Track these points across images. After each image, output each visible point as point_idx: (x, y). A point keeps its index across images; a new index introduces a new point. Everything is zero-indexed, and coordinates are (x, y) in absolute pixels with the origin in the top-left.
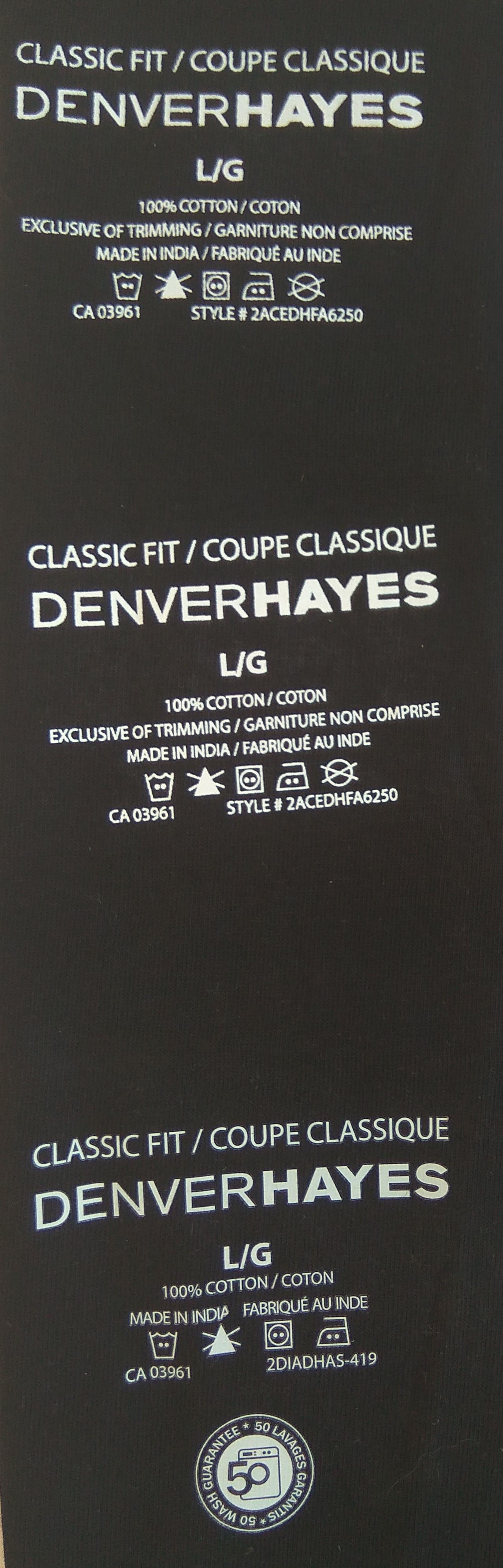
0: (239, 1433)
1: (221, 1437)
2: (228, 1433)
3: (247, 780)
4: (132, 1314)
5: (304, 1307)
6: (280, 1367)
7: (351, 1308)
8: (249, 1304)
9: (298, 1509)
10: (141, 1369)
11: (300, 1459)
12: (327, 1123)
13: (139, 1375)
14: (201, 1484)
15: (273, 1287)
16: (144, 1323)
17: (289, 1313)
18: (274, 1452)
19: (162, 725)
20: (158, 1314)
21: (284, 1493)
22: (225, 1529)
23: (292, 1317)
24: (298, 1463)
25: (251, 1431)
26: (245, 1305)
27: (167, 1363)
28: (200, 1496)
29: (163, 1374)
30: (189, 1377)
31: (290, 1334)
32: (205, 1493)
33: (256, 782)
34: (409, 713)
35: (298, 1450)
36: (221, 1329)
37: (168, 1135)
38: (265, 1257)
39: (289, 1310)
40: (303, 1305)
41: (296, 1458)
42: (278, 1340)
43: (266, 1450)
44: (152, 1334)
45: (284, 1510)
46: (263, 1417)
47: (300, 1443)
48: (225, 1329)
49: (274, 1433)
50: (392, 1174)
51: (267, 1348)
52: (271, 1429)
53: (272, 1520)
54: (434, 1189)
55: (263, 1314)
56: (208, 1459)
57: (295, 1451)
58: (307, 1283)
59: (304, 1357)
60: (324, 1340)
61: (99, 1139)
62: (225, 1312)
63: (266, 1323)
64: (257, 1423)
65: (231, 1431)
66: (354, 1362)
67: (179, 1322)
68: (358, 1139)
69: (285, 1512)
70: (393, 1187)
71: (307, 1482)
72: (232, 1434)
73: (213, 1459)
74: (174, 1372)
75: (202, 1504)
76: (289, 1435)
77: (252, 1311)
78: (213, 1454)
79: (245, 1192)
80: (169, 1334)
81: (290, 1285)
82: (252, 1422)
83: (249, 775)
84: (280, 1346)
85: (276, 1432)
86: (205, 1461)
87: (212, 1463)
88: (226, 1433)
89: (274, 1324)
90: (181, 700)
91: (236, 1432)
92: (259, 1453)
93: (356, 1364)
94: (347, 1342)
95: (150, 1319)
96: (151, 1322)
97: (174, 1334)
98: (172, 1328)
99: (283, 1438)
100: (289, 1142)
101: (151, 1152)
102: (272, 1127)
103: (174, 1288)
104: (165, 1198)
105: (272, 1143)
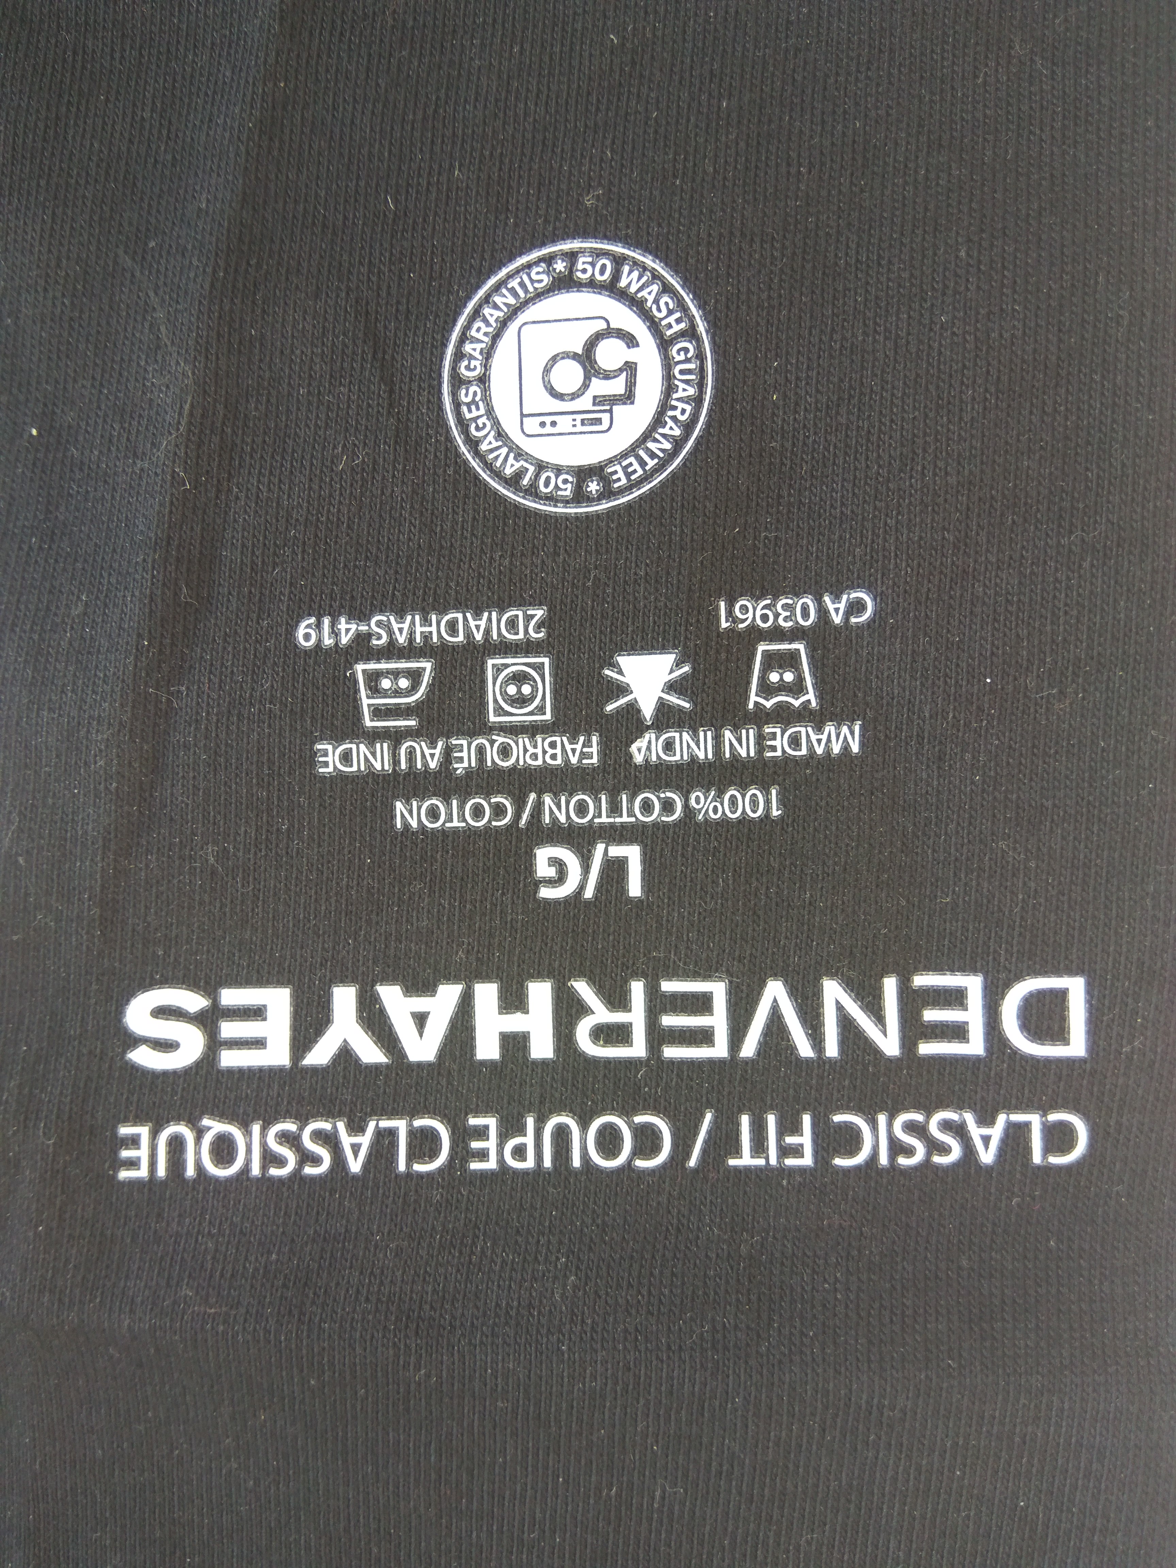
0: (610, 470)
1: (651, 463)
2: (635, 471)
4: (855, 748)
5: (461, 751)
6: (517, 616)
7: (354, 746)
8: (584, 761)
10: (837, 619)
12: (402, 1167)
13: (842, 606)
14: (700, 356)
15: (533, 796)
16: (827, 729)
17: (494, 737)
18: (532, 425)
20: (794, 750)
21: (511, 333)
22: (647, 250)
23: (486, 729)
24: (477, 399)
25: (583, 474)
26: (595, 760)
27: (776, 634)
28: (702, 330)
29: (786, 607)
30: (722, 604)
31: (493, 691)
32: (691, 333)
36: (648, 710)
37: (767, 1159)
38: (550, 865)
39: (496, 745)
40: (465, 754)
42: (519, 678)
43: (548, 429)
44: (809, 701)
45: (513, 292)
46: (556, 506)
47: (473, 444)
48: (639, 711)
50: (259, 1043)
51: (546, 661)
52: (537, 476)
53: (541, 270)
54: (162, 1012)
55: (553, 739)
57: (484, 425)
58: (455, 802)
59: (461, 638)
60: (415, 676)
61: (929, 1154)
62: (639, 750)
63: (548, 716)
64: (568, 493)
65: (628, 475)
66: (348, 626)
67: (744, 732)
68: (335, 1127)
69: (509, 286)
70: (257, 1013)
71: (459, 355)
72: (625, 469)
73: (670, 413)
74: (759, 613)
76: (498, 464)
77: (578, 747)
78: (670, 423)
79: (593, 1013)
80: (768, 704)
81: (493, 800)
82: (580, 496)
84: (517, 664)
85: (527, 470)
86: (688, 408)
87: (674, 403)
88: (640, 472)
89: (531, 713)
91: (616, 472)
92: (565, 423)
93: (343, 620)
94: (364, 671)
95: (814, 737)
96: (810, 729)
97: (756, 703)
98: (761, 717)
99: (512, 455)
100: (491, 1122)
101: (806, 1120)
102: (530, 1163)
103: (754, 812)
104: (776, 1015)
105: (530, 1122)
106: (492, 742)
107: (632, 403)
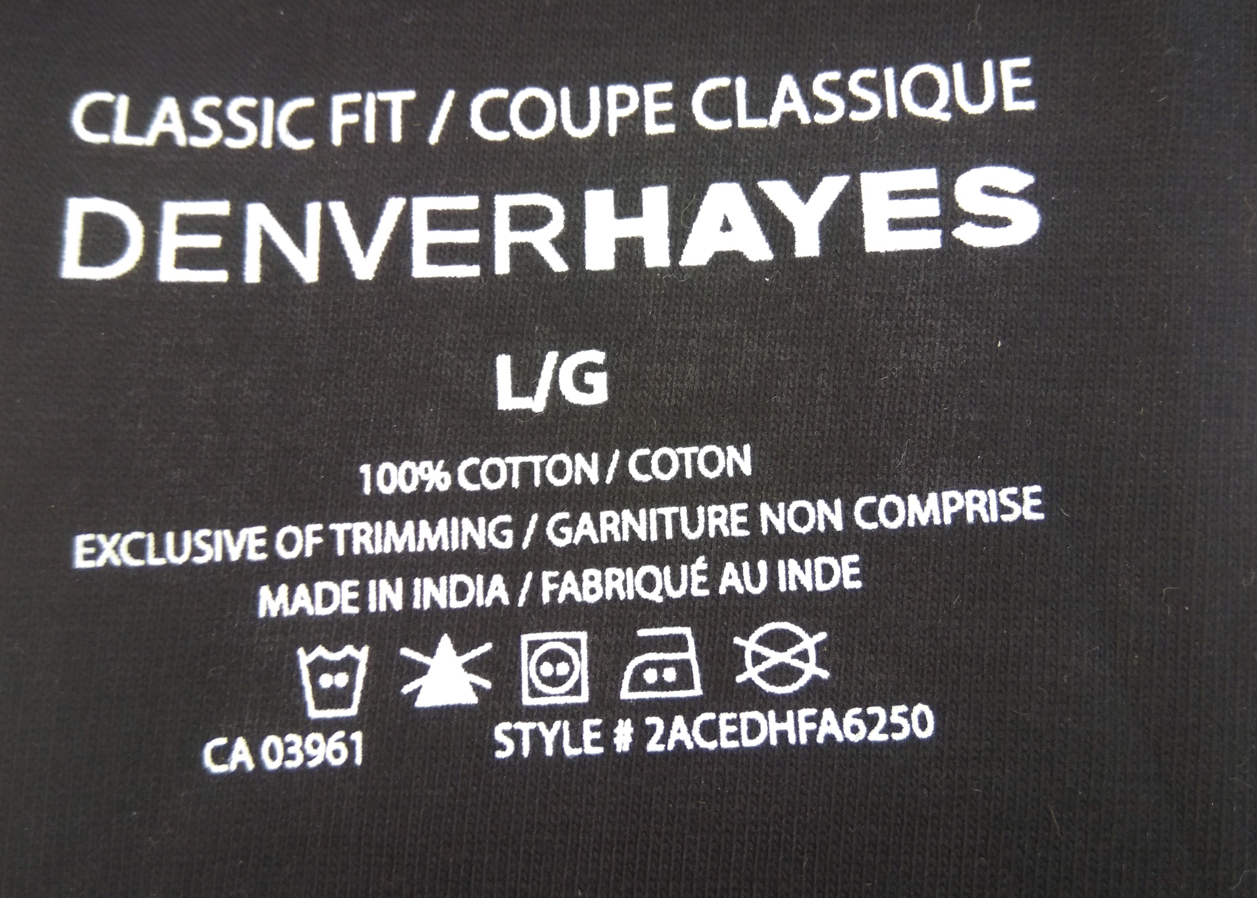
3: (547, 669)
19: (347, 526)
33: (570, 673)
34: (963, 511)
90: (398, 465)
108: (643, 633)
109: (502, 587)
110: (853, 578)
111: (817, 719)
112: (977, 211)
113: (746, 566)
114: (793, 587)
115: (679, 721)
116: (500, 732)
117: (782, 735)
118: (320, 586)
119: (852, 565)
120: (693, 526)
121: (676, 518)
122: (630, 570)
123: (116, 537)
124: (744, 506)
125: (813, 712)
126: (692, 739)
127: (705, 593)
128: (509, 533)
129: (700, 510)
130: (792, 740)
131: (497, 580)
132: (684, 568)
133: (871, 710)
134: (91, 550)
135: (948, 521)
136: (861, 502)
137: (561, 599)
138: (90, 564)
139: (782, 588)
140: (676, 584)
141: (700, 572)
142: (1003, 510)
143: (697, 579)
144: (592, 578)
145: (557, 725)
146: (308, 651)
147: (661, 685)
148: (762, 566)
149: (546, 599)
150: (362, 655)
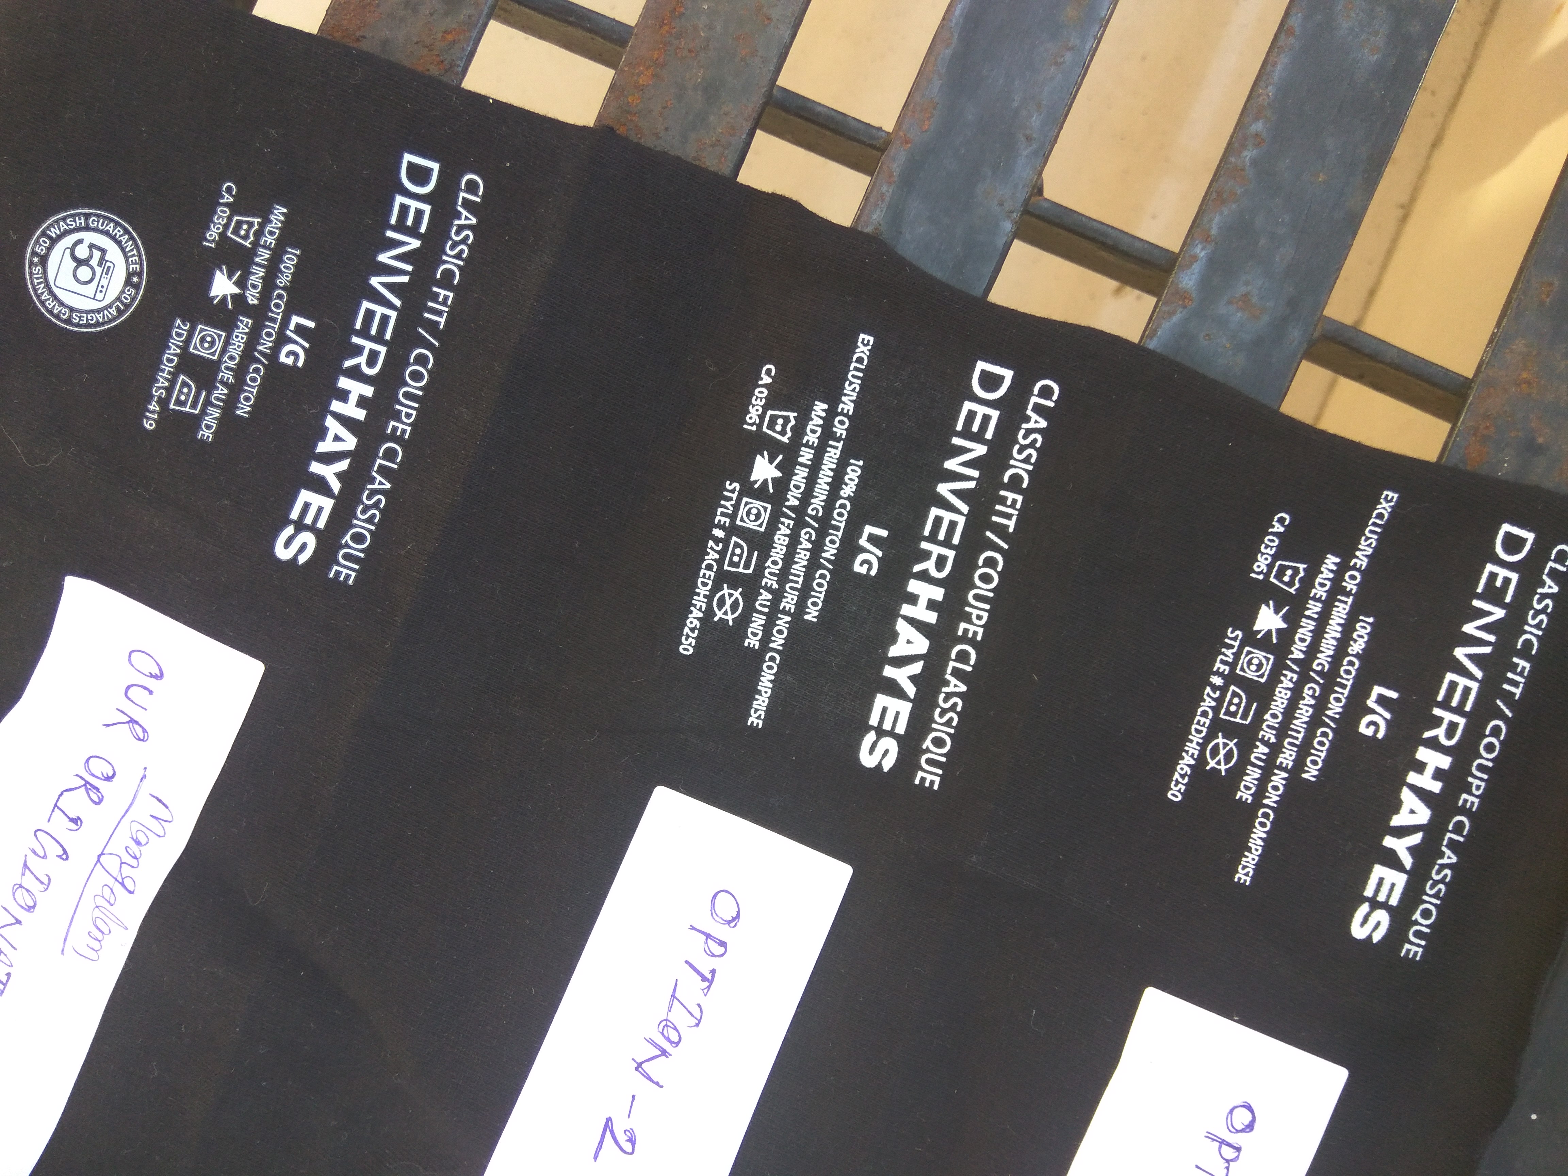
0: (131, 270)
1: (135, 252)
2: (135, 260)
3: (754, 511)
4: (285, 210)
5: (224, 376)
6: (176, 332)
7: (205, 422)
8: (249, 326)
9: (34, 298)
10: (231, 200)
11: (82, 318)
12: (396, 466)
13: (227, 196)
14: (98, 216)
15: (256, 354)
16: (272, 218)
17: (224, 360)
18: (99, 296)
19: (840, 448)
20: (275, 235)
21: (57, 291)
22: (45, 221)
23: (219, 362)
24: (79, 315)
25: (128, 282)
26: (250, 321)
27: (226, 226)
28: (87, 211)
29: (218, 219)
30: (205, 243)
31: (204, 353)
32: (87, 216)
33: (750, 520)
34: (761, 695)
35: (92, 320)
36: (236, 290)
37: (445, 311)
38: (289, 358)
39: (227, 360)
40: (226, 376)
41: (85, 315)
42: (203, 340)
43: (104, 290)
44: (258, 222)
45: (39, 284)
46: (137, 299)
47: (98, 324)
48: (236, 294)
49: (118, 303)
50: (320, 510)
51: (200, 326)
52: (122, 302)
53: (34, 269)
54: (287, 544)
55: (234, 335)
56: (119, 231)
57: (91, 316)
58: (246, 388)
59: (176, 359)
60: (185, 384)
61: (466, 244)
62: (252, 300)
63: (224, 334)
64: (134, 291)
65: (136, 263)
66: (153, 405)
67: (259, 253)
68: (368, 489)
69: (36, 284)
70: (307, 506)
71: (57, 317)
72: (133, 263)
73: (117, 237)
74: (215, 230)
75: (78, 208)
76: (110, 317)
77: (242, 326)
78: (122, 238)
79: (360, 363)
80: (252, 238)
81: (251, 371)
82: (137, 287)
83: (758, 516)
84: (196, 339)
85: (118, 305)
86: (118, 228)
87: (114, 234)
88: (136, 258)
89: (219, 341)
90: (858, 477)
91: (133, 268)
92: (104, 282)
93: (149, 406)
94: (174, 405)
95: (273, 225)
96: (269, 225)
97: (249, 243)
98: (256, 244)
99: (109, 309)
100: (392, 423)
101: (435, 289)
102: (414, 413)
103: (294, 260)
104: (386, 285)
105: (398, 407)
106: (226, 362)
107: (107, 250)
108: (756, 553)
109: (793, 504)
110: (749, 644)
111: (700, 610)
112: (879, 744)
113: (768, 603)
114: (753, 619)
115: (717, 556)
116: (736, 485)
117: (698, 594)
118: (819, 430)
119: (754, 645)
120: (791, 588)
121: (797, 582)
122: (782, 557)
123: (868, 353)
124: (792, 611)
125: (703, 609)
126: (708, 559)
127: (763, 584)
128: (814, 513)
129: (797, 593)
130: (695, 597)
131: (797, 503)
132: (776, 579)
133: (696, 631)
134: (866, 342)
135: (759, 688)
136: (778, 658)
137: (780, 525)
138: (860, 340)
139: (755, 615)
140: (770, 573)
141: (772, 584)
142: (756, 710)
143: (770, 582)
144: (784, 540)
145: (731, 508)
146: (794, 417)
147: (733, 554)
148: (766, 610)
149: (782, 519)
150: (785, 439)
